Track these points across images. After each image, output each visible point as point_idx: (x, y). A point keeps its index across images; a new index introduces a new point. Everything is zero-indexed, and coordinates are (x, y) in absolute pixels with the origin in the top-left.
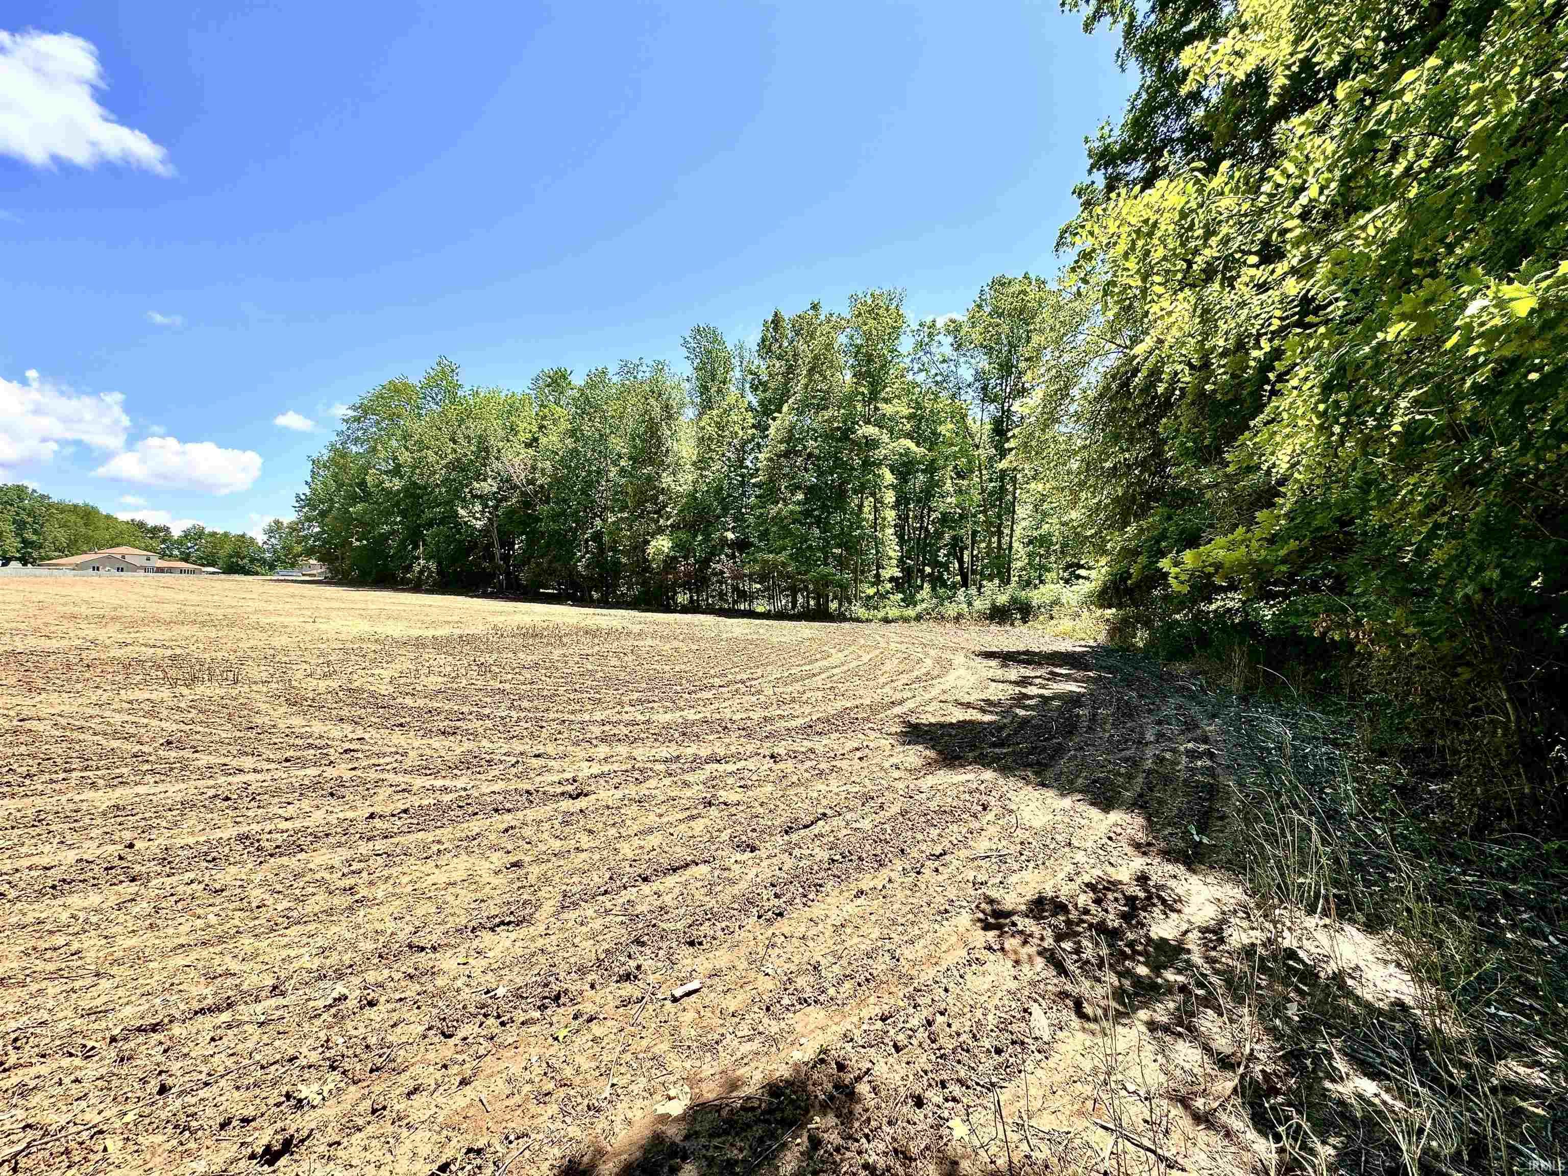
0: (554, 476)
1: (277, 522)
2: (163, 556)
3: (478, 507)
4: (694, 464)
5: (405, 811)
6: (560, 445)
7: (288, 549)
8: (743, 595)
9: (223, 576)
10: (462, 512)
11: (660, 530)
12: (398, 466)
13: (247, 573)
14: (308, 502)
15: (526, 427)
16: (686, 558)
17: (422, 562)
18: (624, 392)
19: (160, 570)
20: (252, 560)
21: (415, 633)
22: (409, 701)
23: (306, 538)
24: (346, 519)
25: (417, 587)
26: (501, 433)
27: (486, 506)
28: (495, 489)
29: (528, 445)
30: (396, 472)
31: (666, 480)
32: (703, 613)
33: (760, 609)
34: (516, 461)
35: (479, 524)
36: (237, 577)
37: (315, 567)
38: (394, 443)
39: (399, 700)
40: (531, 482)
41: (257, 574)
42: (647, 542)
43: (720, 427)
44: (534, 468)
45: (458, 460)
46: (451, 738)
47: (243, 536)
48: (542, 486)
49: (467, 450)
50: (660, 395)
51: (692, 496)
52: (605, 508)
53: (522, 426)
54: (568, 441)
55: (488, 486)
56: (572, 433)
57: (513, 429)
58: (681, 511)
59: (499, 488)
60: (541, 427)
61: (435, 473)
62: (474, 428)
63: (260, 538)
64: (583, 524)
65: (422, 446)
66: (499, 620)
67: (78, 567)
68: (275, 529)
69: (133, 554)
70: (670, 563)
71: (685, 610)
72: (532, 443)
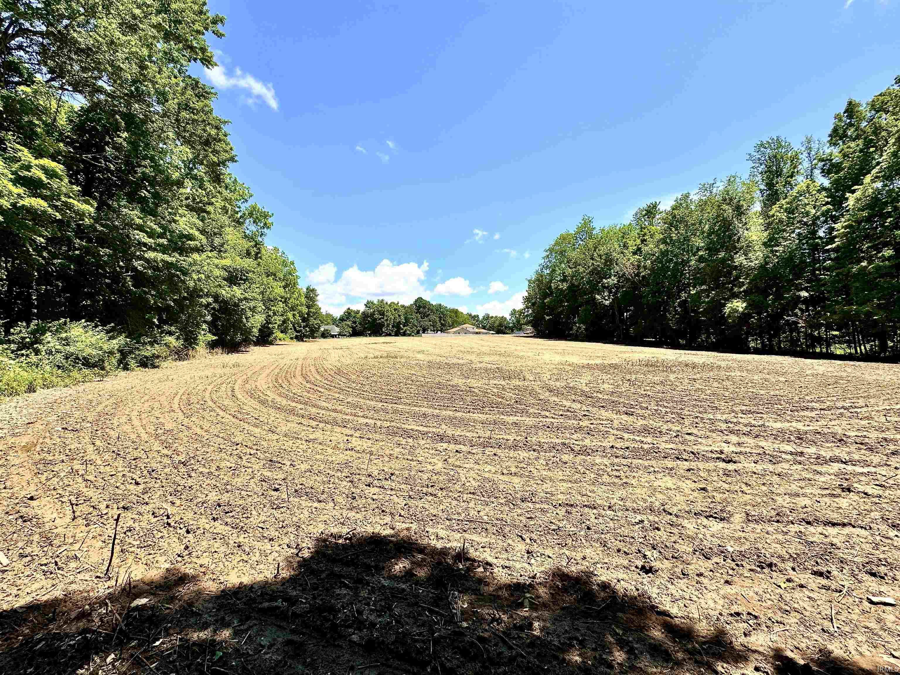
0: (652, 269)
1: (514, 310)
2: (478, 327)
3: (606, 294)
4: (764, 244)
5: (627, 448)
6: (657, 249)
7: (518, 321)
8: (819, 340)
9: (497, 335)
10: (598, 297)
11: (735, 296)
12: (565, 277)
13: (504, 333)
14: (527, 300)
15: (633, 244)
16: (759, 314)
17: (577, 325)
18: (702, 205)
19: (477, 333)
20: (506, 327)
21: (586, 362)
22: (600, 396)
23: (527, 316)
24: (543, 306)
25: (576, 338)
26: (618, 249)
27: (610, 292)
28: (615, 282)
29: (635, 253)
30: (564, 280)
31: (739, 259)
32: (777, 354)
33: (839, 352)
34: (628, 264)
35: (607, 303)
36: (500, 335)
37: (529, 329)
38: (563, 266)
39: (595, 394)
40: (638, 275)
41: (507, 333)
42: (724, 305)
43: (790, 211)
44: (639, 266)
45: (595, 269)
46: (631, 417)
47: (503, 317)
48: (644, 277)
49: (599, 263)
50: (731, 200)
51: (763, 267)
52: (689, 285)
53: (630, 243)
54: (661, 246)
55: (613, 281)
56: (664, 241)
57: (625, 246)
58: (752, 281)
59: (618, 281)
60: (643, 241)
61: (583, 278)
62: (603, 250)
63: (508, 317)
64: (672, 296)
65: (576, 264)
66: (626, 356)
67: (455, 333)
68: (513, 313)
69: (469, 327)
70: (745, 317)
71: (757, 352)
72: (638, 251)
